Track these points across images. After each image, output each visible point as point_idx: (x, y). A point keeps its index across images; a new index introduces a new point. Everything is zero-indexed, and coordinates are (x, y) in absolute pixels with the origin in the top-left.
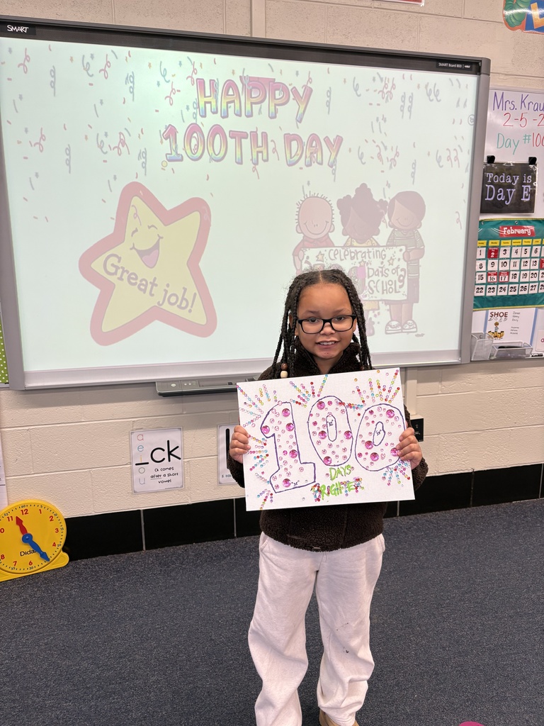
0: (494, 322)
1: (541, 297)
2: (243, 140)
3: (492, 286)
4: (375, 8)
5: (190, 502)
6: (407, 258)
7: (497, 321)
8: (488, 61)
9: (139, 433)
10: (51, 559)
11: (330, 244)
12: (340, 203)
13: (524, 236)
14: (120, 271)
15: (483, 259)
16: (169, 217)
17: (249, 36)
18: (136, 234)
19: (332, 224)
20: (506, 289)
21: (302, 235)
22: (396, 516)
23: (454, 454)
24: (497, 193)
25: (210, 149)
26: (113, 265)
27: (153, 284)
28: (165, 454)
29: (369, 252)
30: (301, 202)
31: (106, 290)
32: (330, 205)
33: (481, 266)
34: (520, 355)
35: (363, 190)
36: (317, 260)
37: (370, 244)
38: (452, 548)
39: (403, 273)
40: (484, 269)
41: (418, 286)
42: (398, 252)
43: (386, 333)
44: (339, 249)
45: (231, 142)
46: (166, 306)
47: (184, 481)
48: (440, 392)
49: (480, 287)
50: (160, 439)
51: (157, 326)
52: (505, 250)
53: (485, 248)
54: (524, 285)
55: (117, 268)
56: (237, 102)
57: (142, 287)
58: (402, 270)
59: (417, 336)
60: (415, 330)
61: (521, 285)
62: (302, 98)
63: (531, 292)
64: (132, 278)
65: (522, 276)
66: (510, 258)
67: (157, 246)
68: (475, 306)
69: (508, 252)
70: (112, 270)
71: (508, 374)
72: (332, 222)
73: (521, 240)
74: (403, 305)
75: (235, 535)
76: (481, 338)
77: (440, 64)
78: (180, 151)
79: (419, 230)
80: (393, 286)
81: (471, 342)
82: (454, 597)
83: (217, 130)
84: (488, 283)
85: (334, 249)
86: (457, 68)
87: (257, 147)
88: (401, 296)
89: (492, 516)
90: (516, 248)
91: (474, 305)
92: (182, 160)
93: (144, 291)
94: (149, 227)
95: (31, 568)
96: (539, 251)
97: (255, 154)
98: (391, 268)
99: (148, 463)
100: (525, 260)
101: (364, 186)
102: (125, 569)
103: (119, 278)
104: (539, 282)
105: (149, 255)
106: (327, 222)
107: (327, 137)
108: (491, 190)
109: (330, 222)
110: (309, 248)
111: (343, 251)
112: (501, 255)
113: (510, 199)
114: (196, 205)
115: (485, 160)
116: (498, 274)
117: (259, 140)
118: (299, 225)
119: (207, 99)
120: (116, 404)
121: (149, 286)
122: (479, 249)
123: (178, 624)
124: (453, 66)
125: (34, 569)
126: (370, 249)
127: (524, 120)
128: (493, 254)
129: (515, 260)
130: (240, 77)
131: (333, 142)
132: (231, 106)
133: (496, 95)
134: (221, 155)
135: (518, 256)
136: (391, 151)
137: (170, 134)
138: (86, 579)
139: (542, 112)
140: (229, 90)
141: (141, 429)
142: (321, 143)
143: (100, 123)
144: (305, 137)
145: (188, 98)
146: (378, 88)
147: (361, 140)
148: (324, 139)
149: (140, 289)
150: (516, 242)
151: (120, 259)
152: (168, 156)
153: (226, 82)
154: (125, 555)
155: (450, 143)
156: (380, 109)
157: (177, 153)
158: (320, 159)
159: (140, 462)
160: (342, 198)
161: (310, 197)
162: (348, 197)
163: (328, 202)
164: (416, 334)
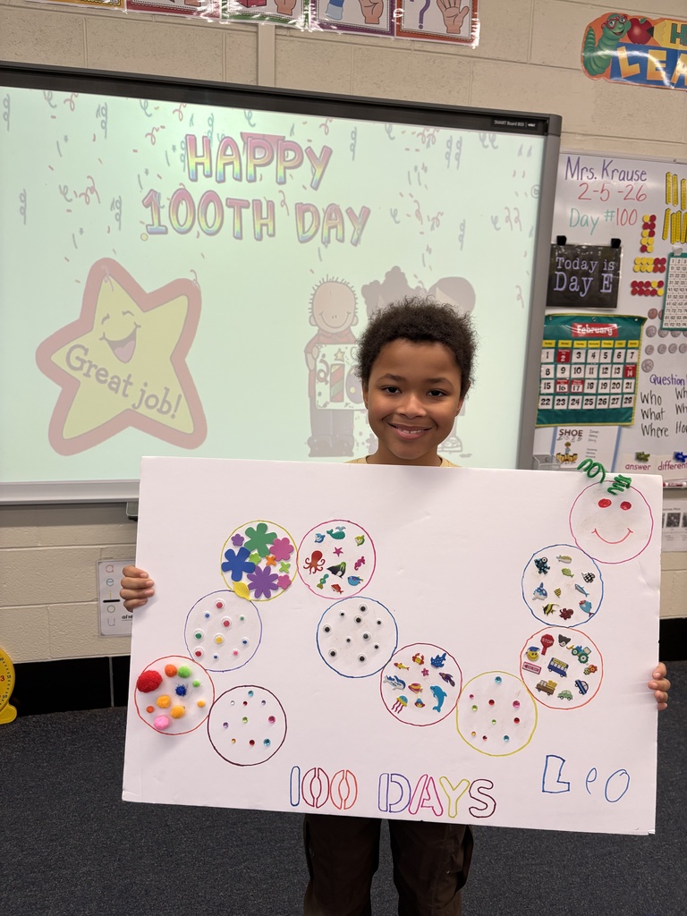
0: (564, 441)
1: (625, 413)
2: (243, 210)
3: (561, 398)
4: (415, 50)
7: (569, 441)
8: (559, 119)
9: (108, 564)
11: (353, 340)
12: (366, 290)
13: (604, 336)
14: (86, 366)
15: (551, 363)
16: (149, 301)
17: (254, 84)
18: (107, 321)
19: (355, 315)
20: (580, 401)
21: (317, 328)
24: (569, 282)
25: (202, 220)
26: (78, 358)
27: (128, 383)
30: (316, 288)
31: (69, 388)
32: (353, 292)
33: (548, 372)
35: (396, 275)
36: (336, 360)
40: (552, 375)
45: (228, 212)
46: (143, 410)
49: (546, 397)
51: (131, 434)
52: (579, 353)
53: (553, 350)
54: (603, 397)
55: (83, 362)
56: (236, 164)
57: (114, 386)
59: (463, 456)
60: (459, 449)
61: (599, 397)
62: (319, 160)
63: (612, 406)
64: (101, 375)
65: (600, 386)
66: (585, 364)
67: (133, 337)
68: (540, 422)
69: (583, 356)
70: (77, 364)
73: (599, 342)
76: (546, 461)
77: (497, 122)
78: (165, 221)
81: (532, 466)
83: (211, 197)
84: (556, 394)
86: (517, 127)
87: (262, 218)
90: (593, 351)
91: (538, 419)
92: (166, 232)
93: (116, 391)
94: (124, 313)
96: (623, 355)
97: (258, 228)
100: (605, 366)
101: (396, 270)
102: (83, 729)
103: (84, 374)
104: (623, 394)
105: (124, 347)
106: (349, 313)
107: (350, 208)
108: (562, 279)
109: (352, 314)
110: (326, 344)
112: (574, 359)
113: (586, 290)
114: (186, 290)
115: (554, 241)
116: (570, 382)
117: (264, 211)
118: (313, 315)
119: (199, 160)
121: (123, 384)
122: (545, 351)
124: (513, 124)
127: (605, 192)
128: (564, 357)
129: (592, 366)
130: (241, 133)
131: (357, 214)
132: (229, 168)
133: (569, 161)
134: (215, 228)
135: (596, 360)
136: (432, 228)
137: (152, 200)
138: (33, 740)
139: (630, 182)
140: (226, 149)
141: (111, 558)
142: (342, 215)
143: (65, 187)
144: (321, 207)
145: (175, 157)
146: (417, 150)
147: (394, 214)
148: (346, 211)
149: (112, 389)
150: (593, 343)
151: (86, 351)
152: (149, 227)
153: (223, 140)
154: (88, 713)
155: (508, 219)
156: (419, 176)
157: (160, 224)
158: (340, 235)
159: (109, 599)
160: (368, 284)
161: (328, 282)
162: (376, 282)
163: (350, 288)
164: (461, 454)
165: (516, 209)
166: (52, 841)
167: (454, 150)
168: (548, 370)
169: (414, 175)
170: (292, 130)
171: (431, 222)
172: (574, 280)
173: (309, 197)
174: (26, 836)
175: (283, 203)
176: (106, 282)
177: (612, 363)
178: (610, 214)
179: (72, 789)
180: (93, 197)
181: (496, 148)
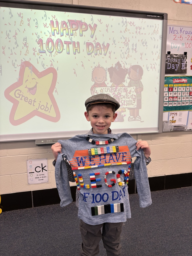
0: (172, 116)
1: (190, 107)
2: (70, 45)
3: (170, 102)
7: (173, 116)
8: (167, 14)
11: (106, 86)
12: (109, 70)
13: (183, 83)
14: (21, 96)
15: (167, 92)
16: (40, 75)
17: (72, 4)
18: (27, 81)
19: (106, 78)
20: (176, 103)
21: (94, 82)
22: (134, 193)
23: (157, 169)
24: (171, 66)
25: (57, 48)
27: (34, 101)
28: (41, 169)
29: (121, 89)
30: (93, 69)
31: (16, 104)
32: (105, 70)
34: (182, 130)
35: (118, 65)
36: (100, 92)
37: (121, 86)
38: (156, 207)
39: (135, 97)
40: (167, 95)
41: (141, 102)
42: (133, 89)
43: (129, 121)
44: (109, 88)
45: (65, 46)
46: (40, 110)
47: (48, 180)
48: (151, 144)
49: (166, 103)
50: (38, 163)
51: (36, 118)
52: (176, 88)
53: (167, 88)
54: (183, 102)
55: (20, 95)
56: (67, 30)
57: (30, 103)
59: (141, 122)
60: (140, 119)
61: (182, 102)
62: (93, 28)
63: (186, 105)
64: (26, 99)
65: (182, 98)
66: (178, 91)
67: (36, 86)
68: (164, 110)
69: (177, 89)
70: (18, 96)
71: (178, 137)
72: (106, 77)
73: (181, 84)
74: (135, 110)
76: (167, 123)
77: (148, 16)
78: (45, 49)
79: (141, 80)
80: (131, 102)
81: (163, 124)
82: (155, 228)
83: (59, 41)
84: (169, 101)
85: (107, 87)
86: (154, 17)
87: (76, 47)
88: (134, 106)
89: (173, 194)
90: (180, 87)
91: (164, 109)
92: (45, 52)
94: (33, 79)
96: (189, 89)
97: (74, 50)
98: (130, 95)
99: (34, 172)
100: (184, 92)
101: (118, 63)
102: (24, 215)
103: (20, 99)
104: (189, 101)
105: (33, 90)
106: (104, 77)
108: (169, 65)
109: (105, 77)
110: (97, 87)
111: (110, 88)
112: (174, 90)
113: (177, 68)
114: (52, 71)
115: (167, 53)
116: (173, 97)
117: (76, 45)
118: (93, 78)
119: (55, 29)
120: (21, 149)
121: (33, 102)
122: (165, 88)
123: (40, 239)
124: (153, 16)
126: (122, 88)
127: (182, 37)
128: (171, 90)
129: (180, 92)
130: (68, 20)
131: (106, 46)
132: (64, 31)
133: (170, 28)
134: (61, 51)
135: (181, 90)
137: (40, 42)
138: (8, 219)
139: (189, 35)
140: (63, 25)
141: (31, 159)
142: (101, 46)
145: (47, 28)
148: (102, 45)
150: (180, 85)
151: (21, 91)
152: (40, 51)
153: (62, 22)
154: (25, 210)
157: (43, 50)
158: (100, 52)
159: (31, 172)
160: (110, 67)
161: (97, 67)
162: (112, 67)
164: (141, 121)
166: (14, 254)
167: (135, 25)
168: (166, 94)
170: (84, 18)
172: (173, 65)
173: (91, 40)
174: (6, 253)
177: (186, 91)
178: (183, 44)
179: (21, 236)
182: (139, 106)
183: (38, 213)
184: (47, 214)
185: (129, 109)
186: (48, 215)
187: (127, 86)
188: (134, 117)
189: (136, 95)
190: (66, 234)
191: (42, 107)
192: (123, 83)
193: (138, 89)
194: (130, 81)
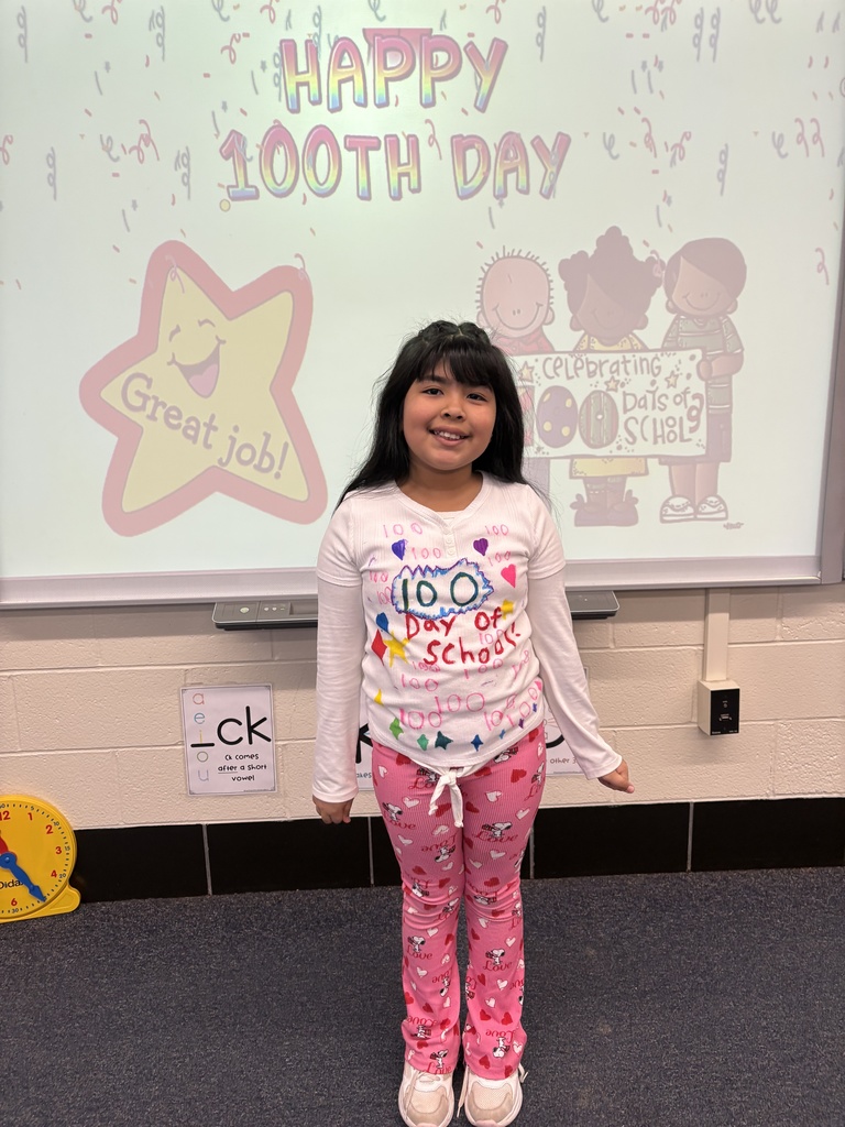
2: (371, 153)
5: (289, 817)
6: (705, 374)
9: (196, 692)
10: (49, 898)
11: (546, 347)
12: (564, 267)
14: (150, 404)
16: (234, 303)
18: (176, 336)
19: (549, 308)
22: (684, 870)
23: (808, 760)
25: (309, 173)
26: (138, 393)
27: (211, 427)
28: (243, 731)
29: (626, 362)
30: (486, 268)
31: (128, 438)
32: (545, 271)
35: (614, 241)
37: (627, 346)
39: (697, 403)
41: (729, 429)
42: (685, 362)
43: (663, 521)
44: (563, 356)
45: (349, 158)
46: (234, 467)
47: (276, 781)
48: (778, 638)
50: (232, 703)
51: (218, 499)
55: (146, 398)
56: (358, 79)
57: (191, 433)
58: (695, 397)
60: (723, 515)
62: (486, 63)
64: (172, 416)
67: (214, 358)
70: (137, 402)
72: (549, 304)
74: (698, 466)
75: (372, 882)
78: (254, 179)
79: (730, 316)
80: (677, 429)
81: (844, 542)
83: (321, 135)
85: (554, 356)
87: (400, 165)
88: (695, 446)
92: (256, 196)
93: (194, 439)
94: (201, 323)
95: (14, 911)
97: (394, 179)
98: (672, 392)
99: (212, 745)
101: (614, 232)
102: (164, 928)
103: (148, 417)
105: (202, 374)
106: (539, 305)
107: (538, 137)
109: (545, 305)
111: (571, 361)
114: (290, 282)
117: (403, 153)
118: (483, 312)
119: (301, 78)
121: (203, 430)
125: (20, 913)
126: (629, 356)
130: (364, 30)
131: (550, 147)
132: (347, 87)
134: (330, 184)
136: (673, 162)
137: (233, 148)
138: (96, 940)
140: (341, 59)
141: (201, 684)
142: (525, 150)
143: (109, 138)
144: (492, 141)
145: (266, 79)
146: (646, 36)
147: (609, 144)
148: (532, 143)
149: (187, 436)
151: (149, 382)
152: (231, 190)
153: (335, 43)
154: (175, 902)
155: (801, 138)
156: (649, 78)
157: (247, 185)
158: (523, 183)
159: (199, 742)
160: (569, 257)
161: (504, 257)
162: (582, 254)
163: (541, 266)
164: (725, 522)
165: (813, 120)
167: (708, 30)
169: (641, 77)
170: (443, 20)
171: (670, 153)
173: (474, 125)
175: (432, 140)
176: (173, 279)
180: (148, 151)
181: (777, 21)
182: (720, 447)
183: (227, 924)
184: (265, 934)
185: (664, 460)
186: (265, 938)
187: (659, 347)
188: (692, 505)
189: (702, 391)
190: (325, 1043)
191: (246, 454)
192: (635, 332)
193: (713, 363)
194: (674, 322)
